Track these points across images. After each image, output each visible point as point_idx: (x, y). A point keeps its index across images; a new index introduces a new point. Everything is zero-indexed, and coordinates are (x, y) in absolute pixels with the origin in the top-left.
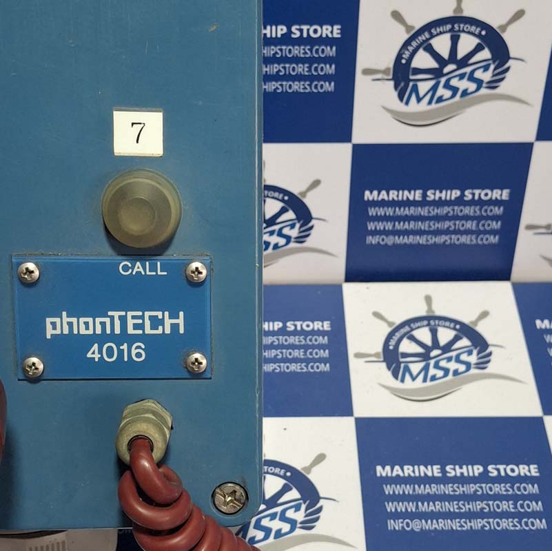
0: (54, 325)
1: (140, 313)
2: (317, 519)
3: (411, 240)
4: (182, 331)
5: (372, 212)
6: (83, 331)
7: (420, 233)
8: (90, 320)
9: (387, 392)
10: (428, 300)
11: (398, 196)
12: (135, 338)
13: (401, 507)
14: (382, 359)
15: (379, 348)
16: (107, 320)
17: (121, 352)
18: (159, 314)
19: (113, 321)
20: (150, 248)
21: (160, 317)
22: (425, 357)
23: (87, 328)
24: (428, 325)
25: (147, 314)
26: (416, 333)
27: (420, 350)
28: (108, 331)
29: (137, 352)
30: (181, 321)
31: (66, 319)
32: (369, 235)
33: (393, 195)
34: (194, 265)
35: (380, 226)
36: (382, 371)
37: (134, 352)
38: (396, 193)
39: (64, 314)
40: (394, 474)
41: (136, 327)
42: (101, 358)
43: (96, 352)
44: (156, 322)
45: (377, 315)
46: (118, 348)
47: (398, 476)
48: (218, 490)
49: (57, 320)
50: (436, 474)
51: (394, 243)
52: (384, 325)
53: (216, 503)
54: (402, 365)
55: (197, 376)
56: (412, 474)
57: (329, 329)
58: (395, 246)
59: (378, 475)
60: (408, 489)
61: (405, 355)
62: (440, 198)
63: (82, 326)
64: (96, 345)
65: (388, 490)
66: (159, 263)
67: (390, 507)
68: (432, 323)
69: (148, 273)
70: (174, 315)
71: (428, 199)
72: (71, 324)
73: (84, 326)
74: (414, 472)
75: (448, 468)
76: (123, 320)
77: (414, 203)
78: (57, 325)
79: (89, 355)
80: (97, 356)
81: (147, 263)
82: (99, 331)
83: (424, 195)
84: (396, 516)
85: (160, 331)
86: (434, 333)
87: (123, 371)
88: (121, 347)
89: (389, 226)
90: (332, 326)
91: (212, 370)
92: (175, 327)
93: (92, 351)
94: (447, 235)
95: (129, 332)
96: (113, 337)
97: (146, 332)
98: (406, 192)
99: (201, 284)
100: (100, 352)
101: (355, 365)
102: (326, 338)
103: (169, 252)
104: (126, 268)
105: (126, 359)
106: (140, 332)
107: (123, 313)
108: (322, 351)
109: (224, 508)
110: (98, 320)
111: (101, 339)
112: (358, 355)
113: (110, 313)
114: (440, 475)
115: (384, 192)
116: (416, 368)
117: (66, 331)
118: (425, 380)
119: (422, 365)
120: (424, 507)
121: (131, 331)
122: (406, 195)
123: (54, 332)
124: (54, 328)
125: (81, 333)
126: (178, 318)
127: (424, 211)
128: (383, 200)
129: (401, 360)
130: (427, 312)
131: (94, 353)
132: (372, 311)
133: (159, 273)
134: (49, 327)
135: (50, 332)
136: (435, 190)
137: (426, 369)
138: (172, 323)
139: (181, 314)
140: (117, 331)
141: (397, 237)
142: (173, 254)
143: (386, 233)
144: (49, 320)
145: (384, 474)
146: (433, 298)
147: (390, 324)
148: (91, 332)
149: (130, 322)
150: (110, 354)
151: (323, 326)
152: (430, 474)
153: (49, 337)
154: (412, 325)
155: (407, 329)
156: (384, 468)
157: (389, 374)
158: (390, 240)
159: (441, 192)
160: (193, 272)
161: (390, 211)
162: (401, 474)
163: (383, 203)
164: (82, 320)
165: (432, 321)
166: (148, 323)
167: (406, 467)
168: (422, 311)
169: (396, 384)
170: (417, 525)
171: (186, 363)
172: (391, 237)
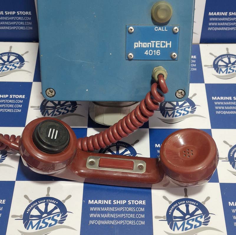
0: (136, 44)
1: (159, 42)
2: (195, 111)
3: (223, 29)
4: (170, 47)
5: (211, 19)
6: (144, 47)
7: (226, 26)
8: (146, 43)
9: (215, 77)
10: (227, 49)
11: (219, 14)
12: (158, 49)
13: (220, 108)
14: (213, 67)
15: (212, 64)
16: (151, 44)
17: (154, 53)
18: (165, 42)
19: (152, 44)
20: (163, 23)
21: (165, 43)
22: (226, 66)
23: (145, 46)
24: (227, 57)
25: (161, 42)
26: (224, 59)
27: (225, 64)
28: (151, 47)
29: (158, 53)
30: (170, 44)
31: (140, 43)
32: (209, 27)
33: (218, 13)
34: (175, 28)
35: (213, 24)
36: (213, 71)
37: (157, 53)
38: (219, 13)
39: (139, 41)
40: (217, 99)
41: (158, 45)
42: (148, 54)
43: (147, 53)
44: (164, 44)
45: (211, 54)
46: (153, 51)
47: (219, 100)
48: (177, 92)
49: (137, 43)
50: (230, 99)
51: (217, 30)
52: (214, 57)
53: (177, 95)
54: (219, 69)
55: (174, 59)
56: (223, 99)
57: (196, 58)
58: (217, 31)
59: (213, 99)
60: (222, 103)
61: (220, 66)
62: (233, 15)
63: (144, 45)
64: (147, 50)
65: (216, 103)
66: (165, 28)
67: (217, 108)
68: (228, 56)
69: (162, 30)
70: (168, 42)
71: (229, 15)
72: (141, 45)
73: (145, 45)
74: (223, 98)
75: (234, 98)
76: (155, 43)
77: (225, 16)
78: (137, 45)
79: (145, 53)
80: (147, 54)
81: (162, 28)
82: (148, 47)
83: (228, 14)
84: (218, 110)
85: (164, 47)
86: (229, 59)
87: (154, 58)
88: (154, 51)
89: (216, 24)
90: (196, 57)
91: (178, 58)
92: (169, 46)
93: (146, 52)
94: (234, 27)
95: (156, 47)
96: (152, 48)
97: (161, 47)
98: (222, 13)
99: (177, 33)
100: (148, 52)
101: (204, 69)
102: (195, 61)
103: (168, 24)
104: (156, 29)
105: (155, 55)
106: (159, 47)
107: (155, 42)
108: (194, 64)
109: (178, 97)
110: (148, 43)
111: (149, 49)
112: (205, 66)
113: (151, 42)
114: (231, 99)
115: (215, 13)
116: (224, 69)
117: (139, 47)
118: (226, 73)
119: (226, 68)
120: (227, 108)
121: (157, 47)
122: (223, 14)
123: (136, 47)
124: (136, 45)
125: (143, 47)
126: (170, 43)
127: (227, 19)
128: (215, 15)
129: (219, 67)
130: (227, 53)
131: (146, 53)
132: (209, 52)
133: (165, 30)
134: (135, 45)
135: (135, 47)
136: (232, 12)
137: (227, 70)
138: (168, 44)
139: (171, 42)
140: (153, 47)
141: (218, 28)
142: (169, 25)
143: (214, 26)
144: (135, 43)
145: (214, 99)
146: (229, 49)
147: (215, 56)
148: (146, 47)
149: (157, 44)
150: (151, 53)
151: (194, 57)
152: (228, 99)
153: (135, 48)
154: (222, 57)
155: (221, 58)
156: (214, 98)
157: (215, 71)
158: (216, 29)
159: (233, 13)
160: (175, 30)
161: (216, 19)
162: (220, 99)
163: (215, 16)
164: (144, 43)
165: (229, 56)
166: (161, 44)
167: (221, 97)
168: (225, 53)
169: (218, 74)
170: (225, 113)
171: (171, 56)
172: (216, 28)
